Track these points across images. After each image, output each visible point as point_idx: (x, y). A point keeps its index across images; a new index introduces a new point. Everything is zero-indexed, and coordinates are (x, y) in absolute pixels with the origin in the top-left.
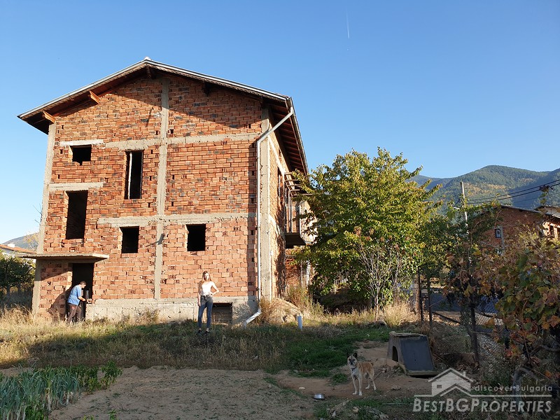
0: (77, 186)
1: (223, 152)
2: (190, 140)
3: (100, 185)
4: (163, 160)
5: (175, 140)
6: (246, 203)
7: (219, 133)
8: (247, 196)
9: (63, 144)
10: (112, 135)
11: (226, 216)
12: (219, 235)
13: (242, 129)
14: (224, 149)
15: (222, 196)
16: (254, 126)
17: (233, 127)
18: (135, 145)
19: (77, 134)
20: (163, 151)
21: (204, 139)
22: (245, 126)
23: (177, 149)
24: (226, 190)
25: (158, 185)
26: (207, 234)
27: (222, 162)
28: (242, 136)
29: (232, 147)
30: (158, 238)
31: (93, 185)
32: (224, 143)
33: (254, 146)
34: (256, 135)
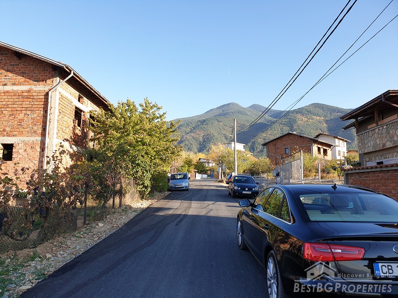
1: (28, 97)
6: (40, 131)
7: (26, 85)
8: (41, 126)
11: (26, 139)
12: (21, 151)
13: (41, 83)
14: (29, 95)
15: (25, 126)
16: (49, 81)
17: (35, 81)
21: (15, 88)
22: (43, 81)
24: (28, 121)
26: (14, 150)
27: (26, 104)
28: (40, 88)
29: (34, 94)
32: (29, 91)
33: (47, 94)
34: (49, 87)
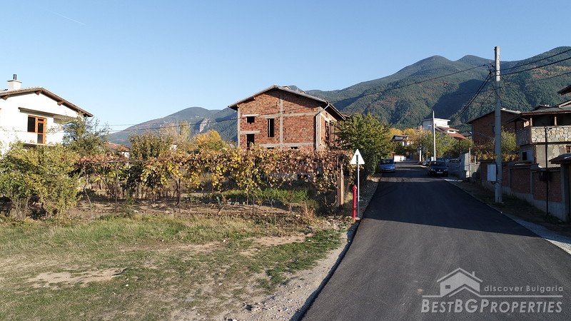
0: (250, 132)
1: (303, 120)
2: (291, 115)
3: (259, 132)
4: (281, 122)
5: (286, 115)
6: (312, 139)
7: (302, 112)
8: (312, 136)
9: (243, 116)
10: (262, 113)
11: (305, 144)
13: (310, 111)
15: (303, 137)
16: (315, 110)
18: (271, 117)
19: (249, 112)
20: (281, 119)
21: (296, 115)
23: (287, 118)
24: (304, 134)
25: (280, 132)
27: (303, 123)
28: (310, 113)
29: (307, 118)
31: (256, 132)
32: (304, 116)
33: (315, 117)
34: (316, 113)
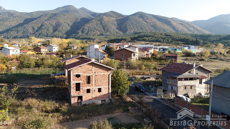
0: (78, 82)
1: (104, 76)
2: (98, 74)
3: (82, 82)
4: (94, 77)
5: (96, 74)
9: (74, 74)
10: (84, 73)
11: (104, 87)
12: (103, 90)
18: (88, 75)
19: (77, 72)
21: (101, 74)
23: (96, 76)
24: (104, 82)
25: (93, 82)
26: (101, 90)
27: (104, 78)
28: (107, 73)
30: (94, 90)
31: (81, 82)
